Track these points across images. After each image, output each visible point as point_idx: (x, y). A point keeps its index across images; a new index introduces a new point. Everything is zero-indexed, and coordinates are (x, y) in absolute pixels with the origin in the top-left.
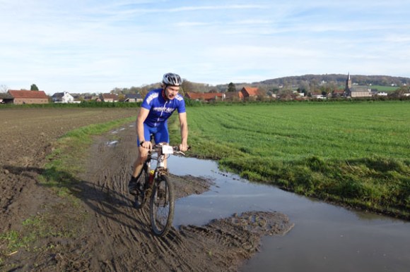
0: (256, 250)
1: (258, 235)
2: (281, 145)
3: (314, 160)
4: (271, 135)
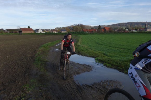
2: (119, 52)
4: (115, 48)
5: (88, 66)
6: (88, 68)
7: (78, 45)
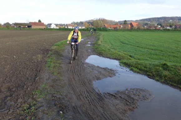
0: (137, 107)
1: (138, 100)
2: (149, 54)
3: (165, 64)
4: (144, 49)
5: (111, 70)
6: (111, 72)
7: (99, 45)
